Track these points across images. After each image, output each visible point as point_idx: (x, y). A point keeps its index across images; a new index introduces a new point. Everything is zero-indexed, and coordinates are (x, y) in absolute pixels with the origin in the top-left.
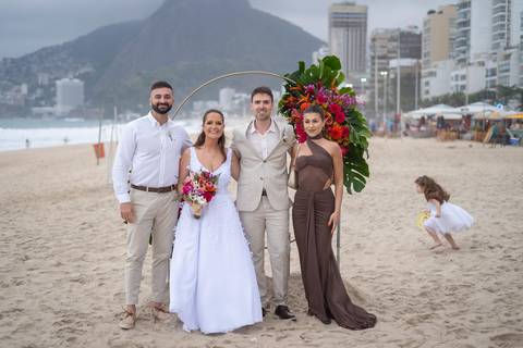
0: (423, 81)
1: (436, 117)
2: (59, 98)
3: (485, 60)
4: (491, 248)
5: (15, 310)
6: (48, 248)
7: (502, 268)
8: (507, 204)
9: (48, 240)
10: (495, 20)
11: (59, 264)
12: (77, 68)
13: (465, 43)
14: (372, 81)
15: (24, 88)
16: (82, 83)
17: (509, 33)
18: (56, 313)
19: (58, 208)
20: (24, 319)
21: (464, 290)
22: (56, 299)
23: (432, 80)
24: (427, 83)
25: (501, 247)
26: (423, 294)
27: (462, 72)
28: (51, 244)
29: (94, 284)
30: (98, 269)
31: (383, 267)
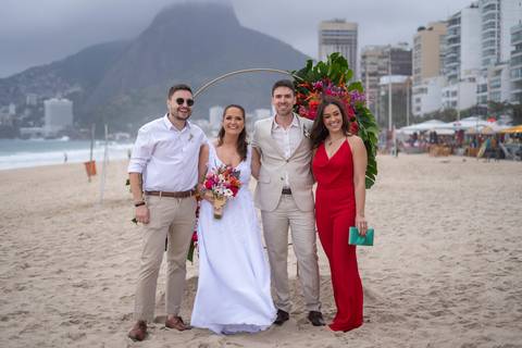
0: (414, 97)
1: (428, 133)
2: (47, 118)
3: (475, 76)
4: (496, 251)
5: (20, 313)
6: (48, 256)
7: (510, 269)
8: (508, 212)
9: (48, 249)
10: (485, 36)
11: (60, 271)
12: (65, 88)
13: (455, 59)
15: (12, 109)
16: (71, 103)
17: (499, 49)
18: (62, 315)
19: (53, 222)
20: (30, 320)
21: (474, 289)
22: (61, 303)
23: (423, 97)
24: (418, 100)
25: (506, 250)
26: (433, 294)
27: (453, 88)
28: (49, 253)
29: (98, 289)
30: (100, 275)
31: (389, 270)
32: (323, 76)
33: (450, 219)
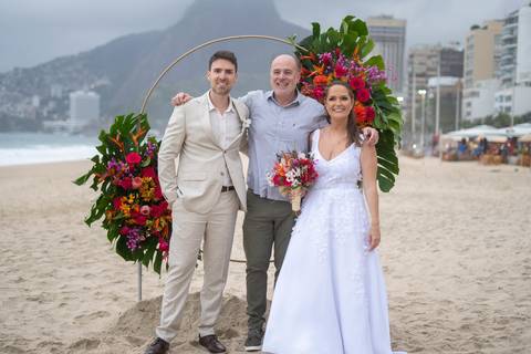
0: (465, 101)
1: (478, 139)
2: (73, 111)
6: (13, 261)
9: (16, 253)
11: (21, 280)
12: (92, 81)
14: (409, 101)
15: (36, 101)
16: (98, 97)
23: (475, 101)
24: (469, 104)
26: (465, 327)
27: (507, 92)
30: (65, 287)
31: (416, 294)
32: (333, 46)
33: (496, 234)
